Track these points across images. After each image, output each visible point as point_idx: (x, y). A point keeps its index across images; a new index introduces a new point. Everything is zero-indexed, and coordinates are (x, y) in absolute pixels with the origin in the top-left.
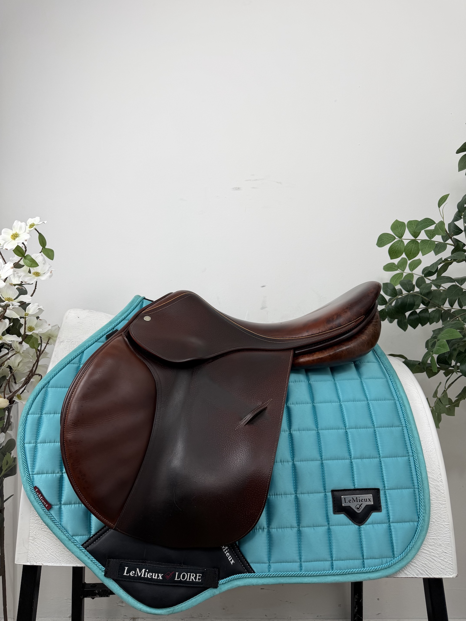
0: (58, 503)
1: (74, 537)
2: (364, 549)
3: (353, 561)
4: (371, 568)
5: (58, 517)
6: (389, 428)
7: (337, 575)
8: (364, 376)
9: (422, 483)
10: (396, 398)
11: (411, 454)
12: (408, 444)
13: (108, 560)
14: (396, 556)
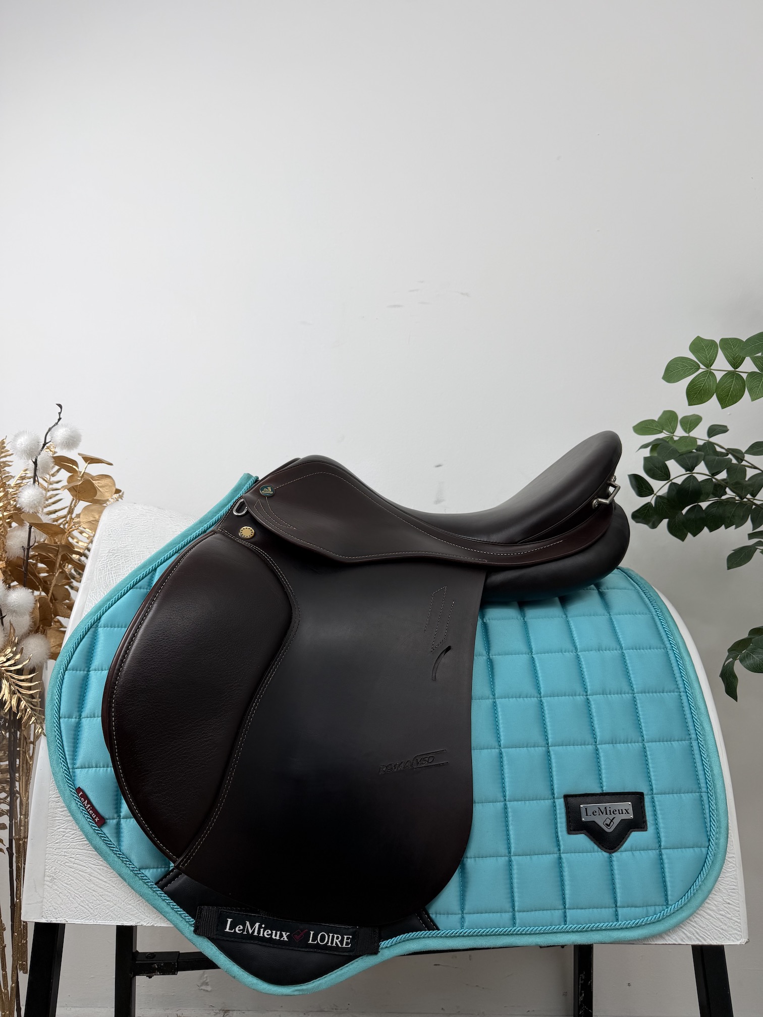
0: (116, 816)
1: (143, 871)
2: (618, 891)
3: (599, 910)
4: (630, 921)
5: (116, 839)
6: (658, 694)
7: (572, 932)
8: (614, 611)
9: (713, 782)
10: (668, 646)
11: (693, 736)
12: (689, 720)
13: (199, 908)
14: (670, 903)
